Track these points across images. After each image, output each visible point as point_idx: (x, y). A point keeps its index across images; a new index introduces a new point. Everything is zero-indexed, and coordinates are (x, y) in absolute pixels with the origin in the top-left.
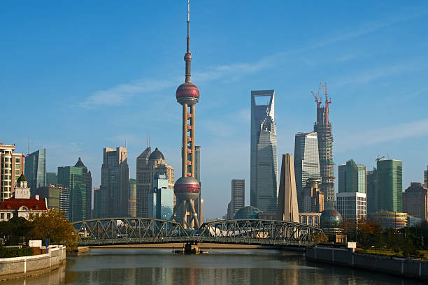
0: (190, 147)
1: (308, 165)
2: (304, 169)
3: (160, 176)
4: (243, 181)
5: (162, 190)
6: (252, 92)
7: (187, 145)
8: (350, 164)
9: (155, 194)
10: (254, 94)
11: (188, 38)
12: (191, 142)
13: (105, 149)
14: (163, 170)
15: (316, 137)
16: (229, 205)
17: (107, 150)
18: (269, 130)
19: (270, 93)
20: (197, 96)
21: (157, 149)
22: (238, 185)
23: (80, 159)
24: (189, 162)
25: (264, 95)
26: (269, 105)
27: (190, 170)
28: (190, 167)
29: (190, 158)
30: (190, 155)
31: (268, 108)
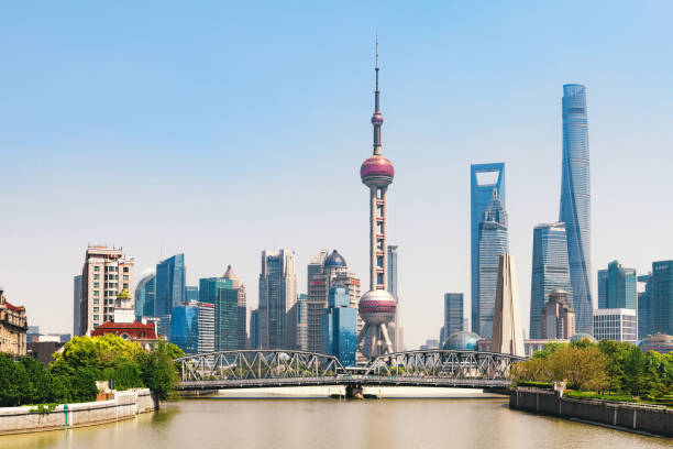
0: (381, 248)
1: (552, 269)
2: (548, 276)
3: (338, 290)
4: (461, 295)
5: (341, 309)
6: (473, 167)
7: (376, 244)
8: (613, 267)
9: (330, 316)
10: (475, 169)
11: (377, 93)
12: (382, 240)
13: (264, 253)
14: (344, 280)
15: (564, 230)
16: (442, 330)
17: (267, 255)
18: (497, 220)
19: (499, 167)
20: (390, 174)
21: (335, 252)
22: (453, 302)
23: (229, 267)
24: (379, 267)
25: (489, 171)
26: (498, 185)
27: (381, 281)
28: (381, 276)
29: (381, 263)
30: (381, 259)
31: (495, 190)
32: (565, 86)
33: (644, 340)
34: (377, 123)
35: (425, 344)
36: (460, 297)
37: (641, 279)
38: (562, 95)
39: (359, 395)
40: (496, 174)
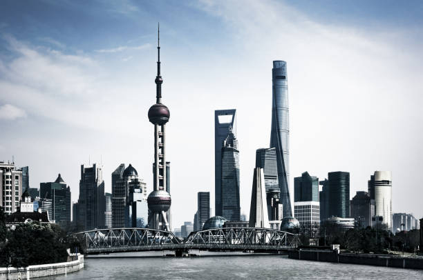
0: (162, 163)
1: (268, 177)
3: (135, 190)
4: (208, 193)
5: (137, 202)
6: (216, 112)
7: (159, 161)
8: (306, 175)
9: (131, 207)
10: (218, 113)
11: (159, 63)
12: (162, 158)
13: (82, 166)
14: (136, 184)
16: (196, 215)
17: (85, 167)
18: (232, 145)
19: (232, 112)
20: (168, 116)
21: (130, 165)
22: (203, 197)
23: (59, 175)
24: (161, 176)
25: (226, 114)
26: (232, 124)
27: (161, 184)
28: (161, 181)
29: (161, 173)
30: (161, 170)
31: (230, 127)
32: (274, 62)
33: (323, 220)
34: (159, 82)
35: (183, 225)
36: (208, 194)
37: (321, 183)
38: (272, 67)
39: (187, 255)
40: (231, 116)
